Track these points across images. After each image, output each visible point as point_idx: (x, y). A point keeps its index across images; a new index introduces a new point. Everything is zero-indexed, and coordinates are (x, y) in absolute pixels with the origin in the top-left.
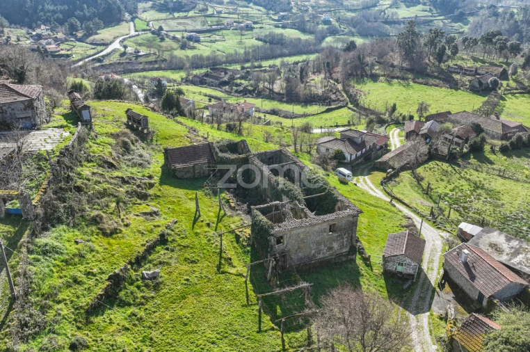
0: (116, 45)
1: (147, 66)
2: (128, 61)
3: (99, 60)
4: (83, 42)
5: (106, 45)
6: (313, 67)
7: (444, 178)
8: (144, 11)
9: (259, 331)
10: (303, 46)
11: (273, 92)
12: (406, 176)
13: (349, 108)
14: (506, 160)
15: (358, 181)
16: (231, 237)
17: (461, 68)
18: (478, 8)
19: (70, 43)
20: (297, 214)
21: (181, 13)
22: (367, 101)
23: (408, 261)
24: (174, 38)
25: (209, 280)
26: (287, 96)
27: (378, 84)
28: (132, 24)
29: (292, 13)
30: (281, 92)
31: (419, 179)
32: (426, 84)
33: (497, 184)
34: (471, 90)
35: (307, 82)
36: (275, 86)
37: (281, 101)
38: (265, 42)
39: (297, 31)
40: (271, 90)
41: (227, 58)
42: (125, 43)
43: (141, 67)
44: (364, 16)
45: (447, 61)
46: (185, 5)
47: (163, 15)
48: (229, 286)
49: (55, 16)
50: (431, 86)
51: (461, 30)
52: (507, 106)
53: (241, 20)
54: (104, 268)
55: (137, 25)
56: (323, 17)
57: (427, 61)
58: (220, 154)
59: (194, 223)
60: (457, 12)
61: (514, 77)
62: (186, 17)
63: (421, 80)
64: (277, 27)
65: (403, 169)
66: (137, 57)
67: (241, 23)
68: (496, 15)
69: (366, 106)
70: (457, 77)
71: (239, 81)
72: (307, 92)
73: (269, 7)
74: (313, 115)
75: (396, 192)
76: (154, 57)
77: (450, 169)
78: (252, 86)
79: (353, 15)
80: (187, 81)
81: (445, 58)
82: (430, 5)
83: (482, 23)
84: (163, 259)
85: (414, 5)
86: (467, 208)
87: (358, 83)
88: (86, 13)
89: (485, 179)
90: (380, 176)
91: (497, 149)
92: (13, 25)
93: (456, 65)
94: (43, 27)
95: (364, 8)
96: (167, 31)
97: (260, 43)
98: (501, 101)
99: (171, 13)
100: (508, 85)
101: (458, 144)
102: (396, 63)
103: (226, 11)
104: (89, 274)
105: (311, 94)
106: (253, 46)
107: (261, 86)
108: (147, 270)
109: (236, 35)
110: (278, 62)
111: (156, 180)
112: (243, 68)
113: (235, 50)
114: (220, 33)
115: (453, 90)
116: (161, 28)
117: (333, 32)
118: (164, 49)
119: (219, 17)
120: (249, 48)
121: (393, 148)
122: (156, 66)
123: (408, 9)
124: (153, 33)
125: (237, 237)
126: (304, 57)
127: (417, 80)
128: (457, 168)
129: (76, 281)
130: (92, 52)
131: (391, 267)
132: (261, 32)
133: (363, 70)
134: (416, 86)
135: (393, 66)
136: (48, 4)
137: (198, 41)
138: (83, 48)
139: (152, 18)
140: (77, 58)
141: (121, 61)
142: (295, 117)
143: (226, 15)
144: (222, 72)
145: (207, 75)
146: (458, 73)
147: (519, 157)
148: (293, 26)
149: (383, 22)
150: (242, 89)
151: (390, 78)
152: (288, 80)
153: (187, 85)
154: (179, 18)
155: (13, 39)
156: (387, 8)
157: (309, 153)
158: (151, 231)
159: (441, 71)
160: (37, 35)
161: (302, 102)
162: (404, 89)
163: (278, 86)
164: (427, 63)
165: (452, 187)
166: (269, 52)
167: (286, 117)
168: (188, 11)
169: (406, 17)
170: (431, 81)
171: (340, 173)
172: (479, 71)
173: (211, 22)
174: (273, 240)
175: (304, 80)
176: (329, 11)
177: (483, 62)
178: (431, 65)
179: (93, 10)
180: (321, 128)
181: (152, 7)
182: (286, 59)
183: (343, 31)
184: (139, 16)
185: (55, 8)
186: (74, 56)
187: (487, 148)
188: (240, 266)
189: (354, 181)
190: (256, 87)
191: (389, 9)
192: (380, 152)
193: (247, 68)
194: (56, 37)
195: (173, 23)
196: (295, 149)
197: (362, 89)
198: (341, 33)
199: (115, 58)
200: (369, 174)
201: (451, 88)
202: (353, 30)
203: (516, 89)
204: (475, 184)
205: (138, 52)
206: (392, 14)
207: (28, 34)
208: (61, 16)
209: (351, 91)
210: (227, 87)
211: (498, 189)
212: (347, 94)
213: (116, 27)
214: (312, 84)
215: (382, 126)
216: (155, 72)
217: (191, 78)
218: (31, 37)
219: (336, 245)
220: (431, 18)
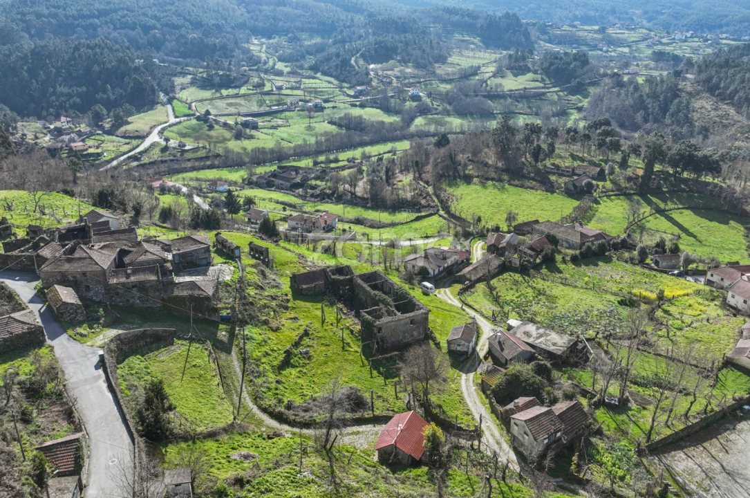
0: (154, 138)
1: (196, 164)
2: (172, 158)
3: (135, 158)
4: (113, 135)
5: (142, 137)
6: (401, 164)
7: (514, 287)
8: (182, 89)
9: (372, 377)
10: (388, 131)
11: (356, 196)
12: (481, 287)
13: (440, 216)
14: (574, 269)
15: (439, 293)
16: (348, 332)
17: (558, 167)
18: (600, 75)
19: (97, 137)
20: (390, 313)
21: (230, 90)
22: (459, 207)
23: (463, 342)
24: (225, 125)
25: (339, 355)
26: (372, 201)
27: (473, 187)
28: (169, 107)
29: (372, 86)
30: (365, 196)
31: (491, 289)
32: (522, 186)
33: (558, 290)
34: (566, 193)
35: (394, 185)
36: (357, 189)
37: (365, 207)
38: (340, 126)
39: (378, 111)
40: (353, 194)
41: (295, 150)
42: (166, 133)
43: (189, 165)
44: (461, 90)
45: (544, 160)
46: (235, 78)
47: (207, 94)
48: (351, 357)
49: (71, 101)
50: (526, 188)
51: (580, 105)
52: (600, 210)
53: (308, 98)
54: (280, 347)
55: (176, 109)
56: (411, 91)
57: (523, 160)
58: (332, 277)
59: (323, 323)
60: (574, 82)
61: (611, 177)
62: (237, 96)
63: (516, 182)
64: (354, 105)
65: (479, 280)
66: (183, 152)
67: (308, 102)
68: (620, 85)
69: (457, 214)
70: (553, 178)
71: (313, 182)
72: (394, 197)
73: (342, 77)
74: (402, 224)
75: (469, 300)
76: (204, 151)
77: (521, 279)
78: (330, 189)
79: (448, 87)
80: (250, 183)
81: (541, 156)
82: (541, 74)
83: (604, 96)
84: (308, 344)
85: (523, 74)
86: (526, 311)
87: (450, 185)
88: (111, 95)
89: (548, 287)
90: (458, 287)
91: (568, 258)
92: (25, 119)
93: (553, 164)
94: (63, 119)
95: (461, 78)
96: (216, 116)
97: (333, 128)
98: (595, 206)
99: (217, 91)
100: (604, 187)
101: (531, 256)
102: (490, 162)
103: (288, 86)
104: (272, 350)
105: (399, 199)
106: (326, 134)
107: (341, 188)
108: (302, 349)
109: (303, 117)
110: (357, 153)
111: (290, 297)
112: (316, 163)
113: (304, 140)
114: (283, 115)
115: (549, 194)
116: (208, 113)
117: (424, 111)
118: (214, 140)
119: (279, 94)
120: (321, 135)
121: (474, 261)
122: (208, 163)
123: (515, 78)
124: (198, 119)
125: (352, 332)
126: (389, 146)
127: (512, 182)
128: (526, 278)
129: (267, 354)
130: (125, 148)
131: (453, 347)
132: (334, 113)
133: (456, 170)
134: (511, 189)
135: (486, 165)
136: (60, 85)
137: (255, 127)
138: (115, 144)
139: (194, 98)
140: (109, 157)
141: (164, 159)
142: (383, 227)
143: (288, 92)
144: (292, 170)
145: (274, 175)
146: (554, 174)
147: (587, 265)
148: (374, 104)
149: (484, 96)
150: (318, 192)
151: (484, 180)
152: (372, 183)
153: (252, 188)
154: (228, 97)
155: (30, 136)
156: (490, 78)
157: (397, 270)
158: (298, 328)
159: (538, 172)
160: (56, 129)
161: (389, 208)
162: (498, 193)
163: (361, 188)
164: (523, 162)
165: (517, 295)
166: (346, 140)
167: (372, 226)
168: (239, 87)
169: (514, 89)
170: (527, 183)
171: (424, 286)
172: (577, 172)
173: (271, 101)
174: (376, 330)
175: (391, 181)
176: (419, 82)
177: (582, 160)
178: (527, 164)
179: (119, 91)
180: (410, 240)
181: (192, 83)
182: (368, 149)
183: (436, 109)
184: (177, 96)
185: (70, 90)
186: (105, 154)
187: (559, 258)
188: (356, 347)
189: (436, 293)
190: (335, 190)
191: (492, 78)
192: (461, 266)
193: (322, 162)
194: (80, 131)
195: (221, 104)
196: (386, 267)
197: (455, 193)
198: (434, 112)
199: (156, 155)
200: (450, 286)
201: (547, 191)
202: (449, 107)
203: (612, 191)
204: (539, 291)
205: (184, 146)
206: (496, 85)
207: (46, 128)
208: (78, 100)
209: (442, 195)
210: (301, 190)
211: (556, 295)
212: (438, 199)
213: (150, 112)
214: (400, 187)
215: (468, 239)
216: (207, 171)
217: (254, 178)
218: (49, 132)
219: (415, 333)
220: (543, 90)
